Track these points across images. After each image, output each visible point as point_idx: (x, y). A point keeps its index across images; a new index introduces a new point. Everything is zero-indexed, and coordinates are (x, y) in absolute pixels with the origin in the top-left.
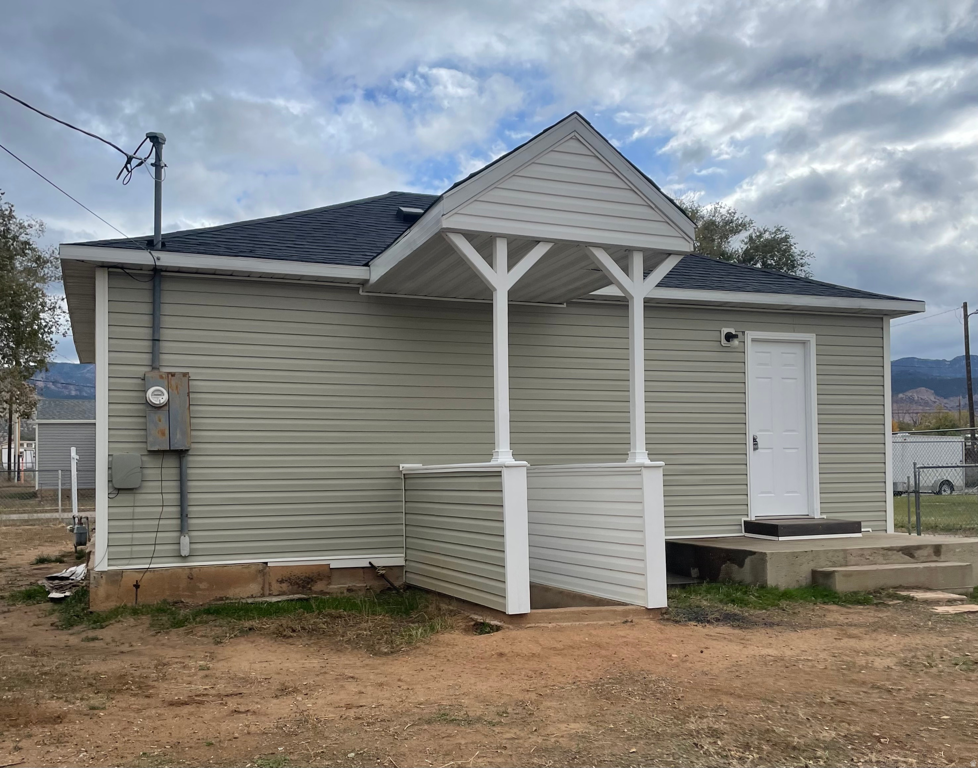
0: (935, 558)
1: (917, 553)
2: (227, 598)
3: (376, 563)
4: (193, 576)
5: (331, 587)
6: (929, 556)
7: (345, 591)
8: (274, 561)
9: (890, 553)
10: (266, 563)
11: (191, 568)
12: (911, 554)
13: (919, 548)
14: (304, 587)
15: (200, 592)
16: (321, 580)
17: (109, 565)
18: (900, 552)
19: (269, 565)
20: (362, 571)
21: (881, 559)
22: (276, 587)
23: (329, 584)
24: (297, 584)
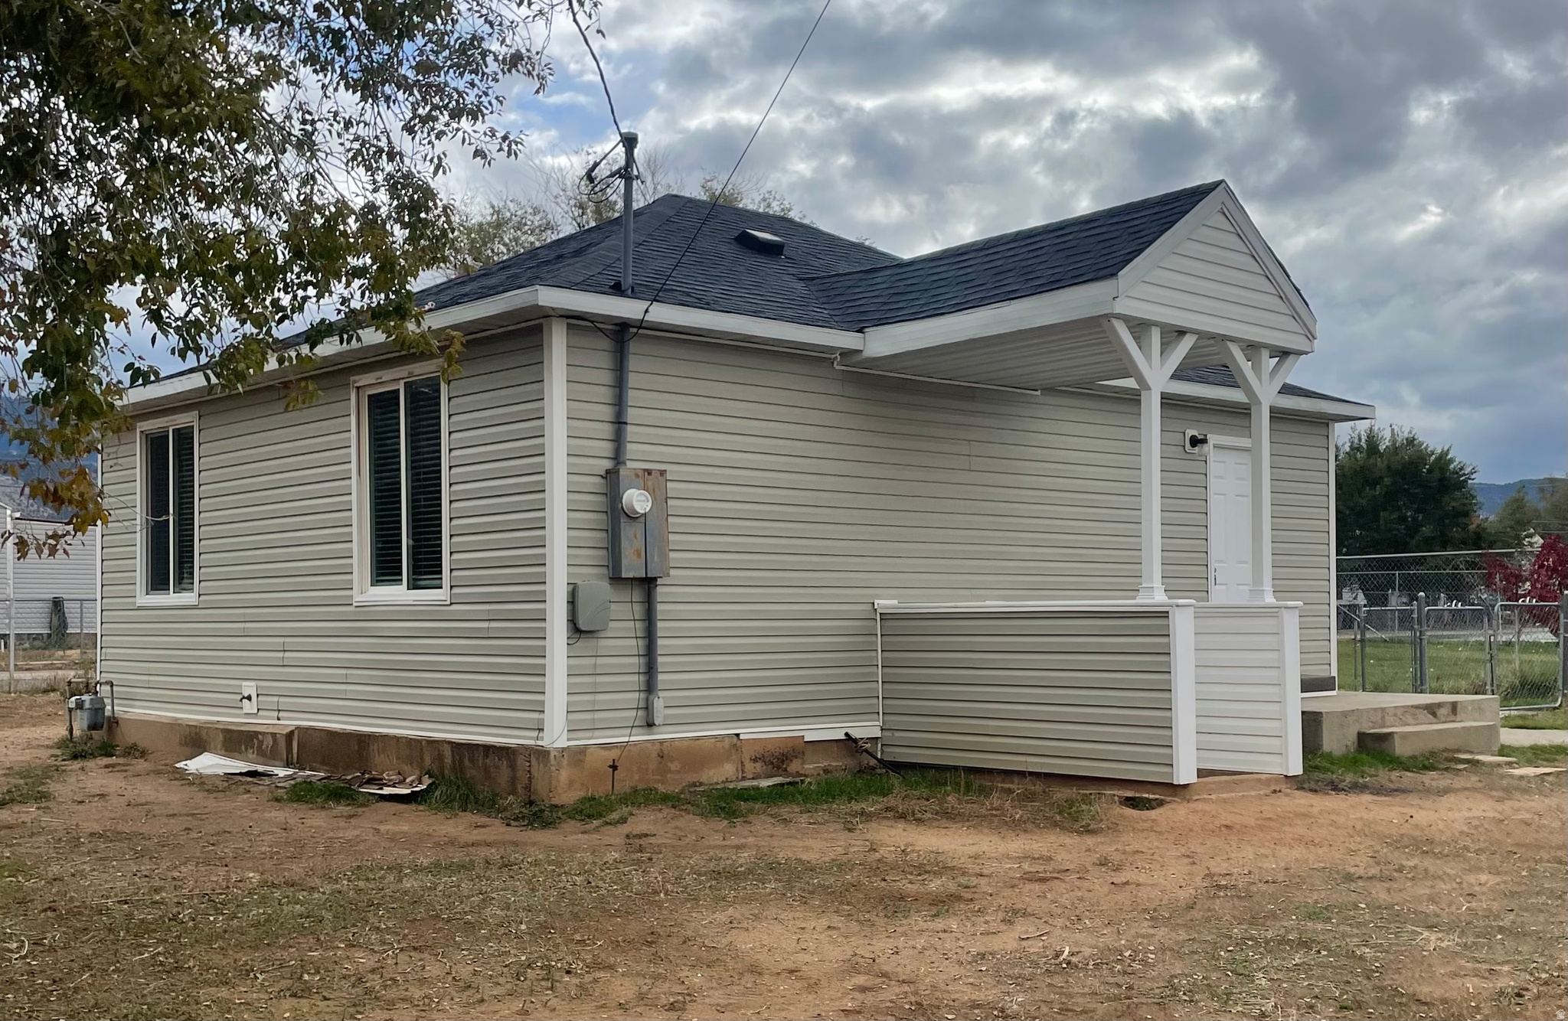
0: (1452, 718)
1: (1438, 713)
2: (701, 784)
3: (856, 734)
4: (664, 754)
5: (806, 766)
6: (1449, 715)
7: (821, 772)
8: (748, 732)
10: (738, 735)
11: (662, 742)
14: (778, 768)
15: (672, 776)
16: (796, 757)
17: (568, 740)
19: (741, 737)
20: (835, 745)
21: (1411, 720)
22: (750, 767)
23: (803, 763)
24: (772, 763)
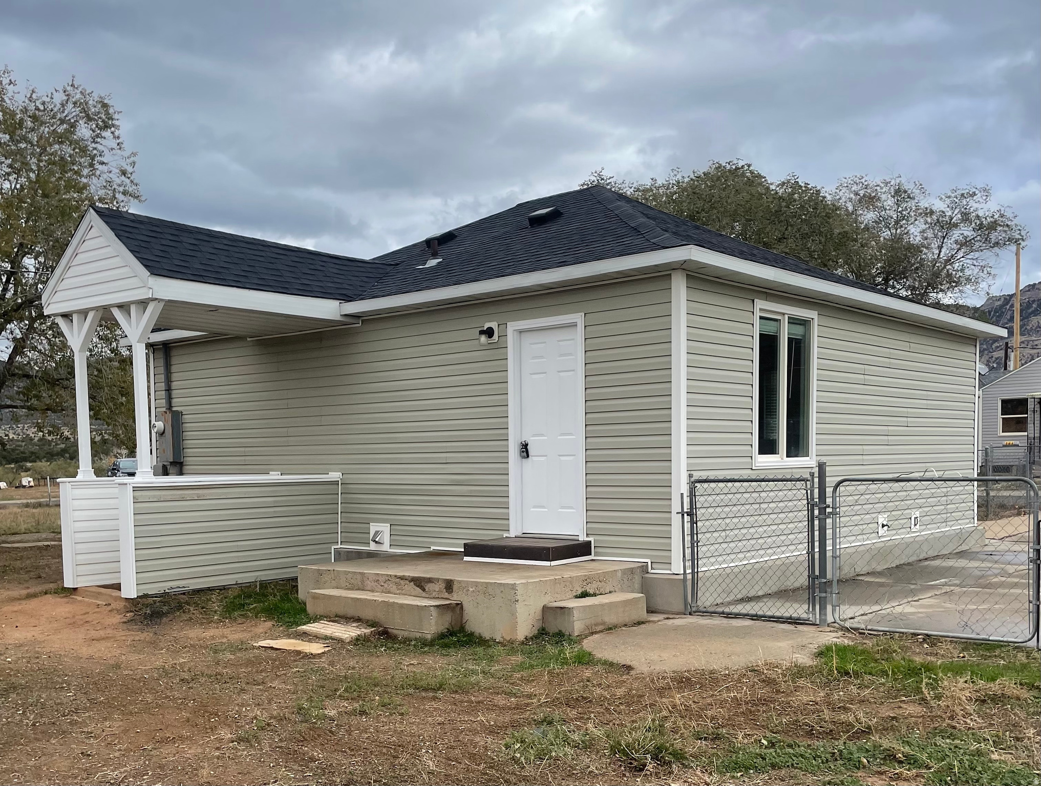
0: (446, 595)
1: (429, 587)
6: (440, 591)
9: (402, 582)
12: (422, 586)
13: (430, 580)
18: (412, 583)
21: (394, 588)
